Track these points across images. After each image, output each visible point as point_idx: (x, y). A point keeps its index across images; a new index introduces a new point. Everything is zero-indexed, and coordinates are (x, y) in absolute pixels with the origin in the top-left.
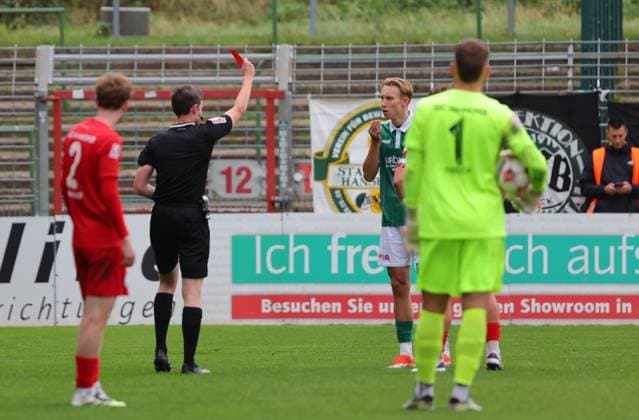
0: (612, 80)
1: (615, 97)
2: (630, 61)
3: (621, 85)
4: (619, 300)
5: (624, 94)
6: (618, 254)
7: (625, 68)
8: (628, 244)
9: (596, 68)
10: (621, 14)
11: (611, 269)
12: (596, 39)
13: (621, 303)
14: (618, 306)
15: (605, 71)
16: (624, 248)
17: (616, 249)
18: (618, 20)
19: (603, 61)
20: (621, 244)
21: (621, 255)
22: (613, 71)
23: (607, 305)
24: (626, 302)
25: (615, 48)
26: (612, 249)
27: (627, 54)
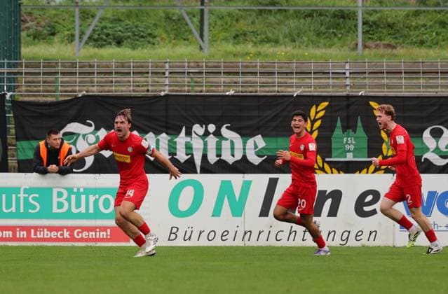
0: (14, 86)
1: (16, 97)
2: (26, 74)
3: (20, 89)
4: (18, 229)
5: (22, 95)
6: (18, 199)
7: (23, 78)
8: (24, 193)
9: (4, 78)
10: (20, 43)
11: (13, 209)
12: (4, 60)
13: (20, 231)
14: (18, 233)
15: (9, 80)
16: (22, 195)
17: (16, 196)
18: (18, 48)
19: (8, 73)
20: (20, 193)
21: (20, 200)
22: (15, 80)
23: (11, 233)
24: (23, 231)
25: (15, 65)
26: (14, 196)
27: (24, 70)
